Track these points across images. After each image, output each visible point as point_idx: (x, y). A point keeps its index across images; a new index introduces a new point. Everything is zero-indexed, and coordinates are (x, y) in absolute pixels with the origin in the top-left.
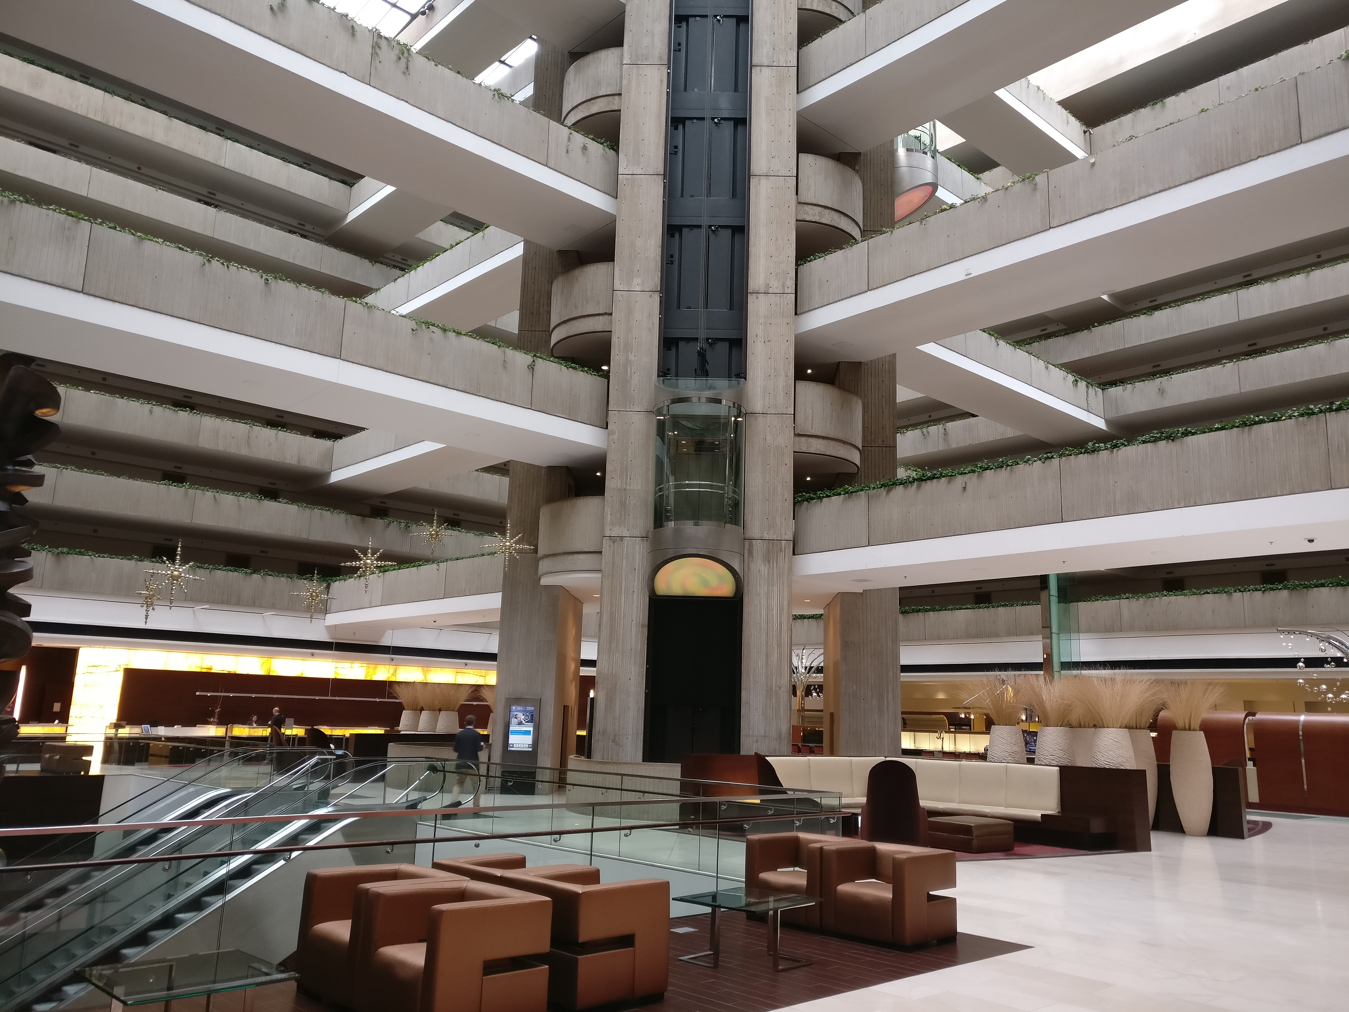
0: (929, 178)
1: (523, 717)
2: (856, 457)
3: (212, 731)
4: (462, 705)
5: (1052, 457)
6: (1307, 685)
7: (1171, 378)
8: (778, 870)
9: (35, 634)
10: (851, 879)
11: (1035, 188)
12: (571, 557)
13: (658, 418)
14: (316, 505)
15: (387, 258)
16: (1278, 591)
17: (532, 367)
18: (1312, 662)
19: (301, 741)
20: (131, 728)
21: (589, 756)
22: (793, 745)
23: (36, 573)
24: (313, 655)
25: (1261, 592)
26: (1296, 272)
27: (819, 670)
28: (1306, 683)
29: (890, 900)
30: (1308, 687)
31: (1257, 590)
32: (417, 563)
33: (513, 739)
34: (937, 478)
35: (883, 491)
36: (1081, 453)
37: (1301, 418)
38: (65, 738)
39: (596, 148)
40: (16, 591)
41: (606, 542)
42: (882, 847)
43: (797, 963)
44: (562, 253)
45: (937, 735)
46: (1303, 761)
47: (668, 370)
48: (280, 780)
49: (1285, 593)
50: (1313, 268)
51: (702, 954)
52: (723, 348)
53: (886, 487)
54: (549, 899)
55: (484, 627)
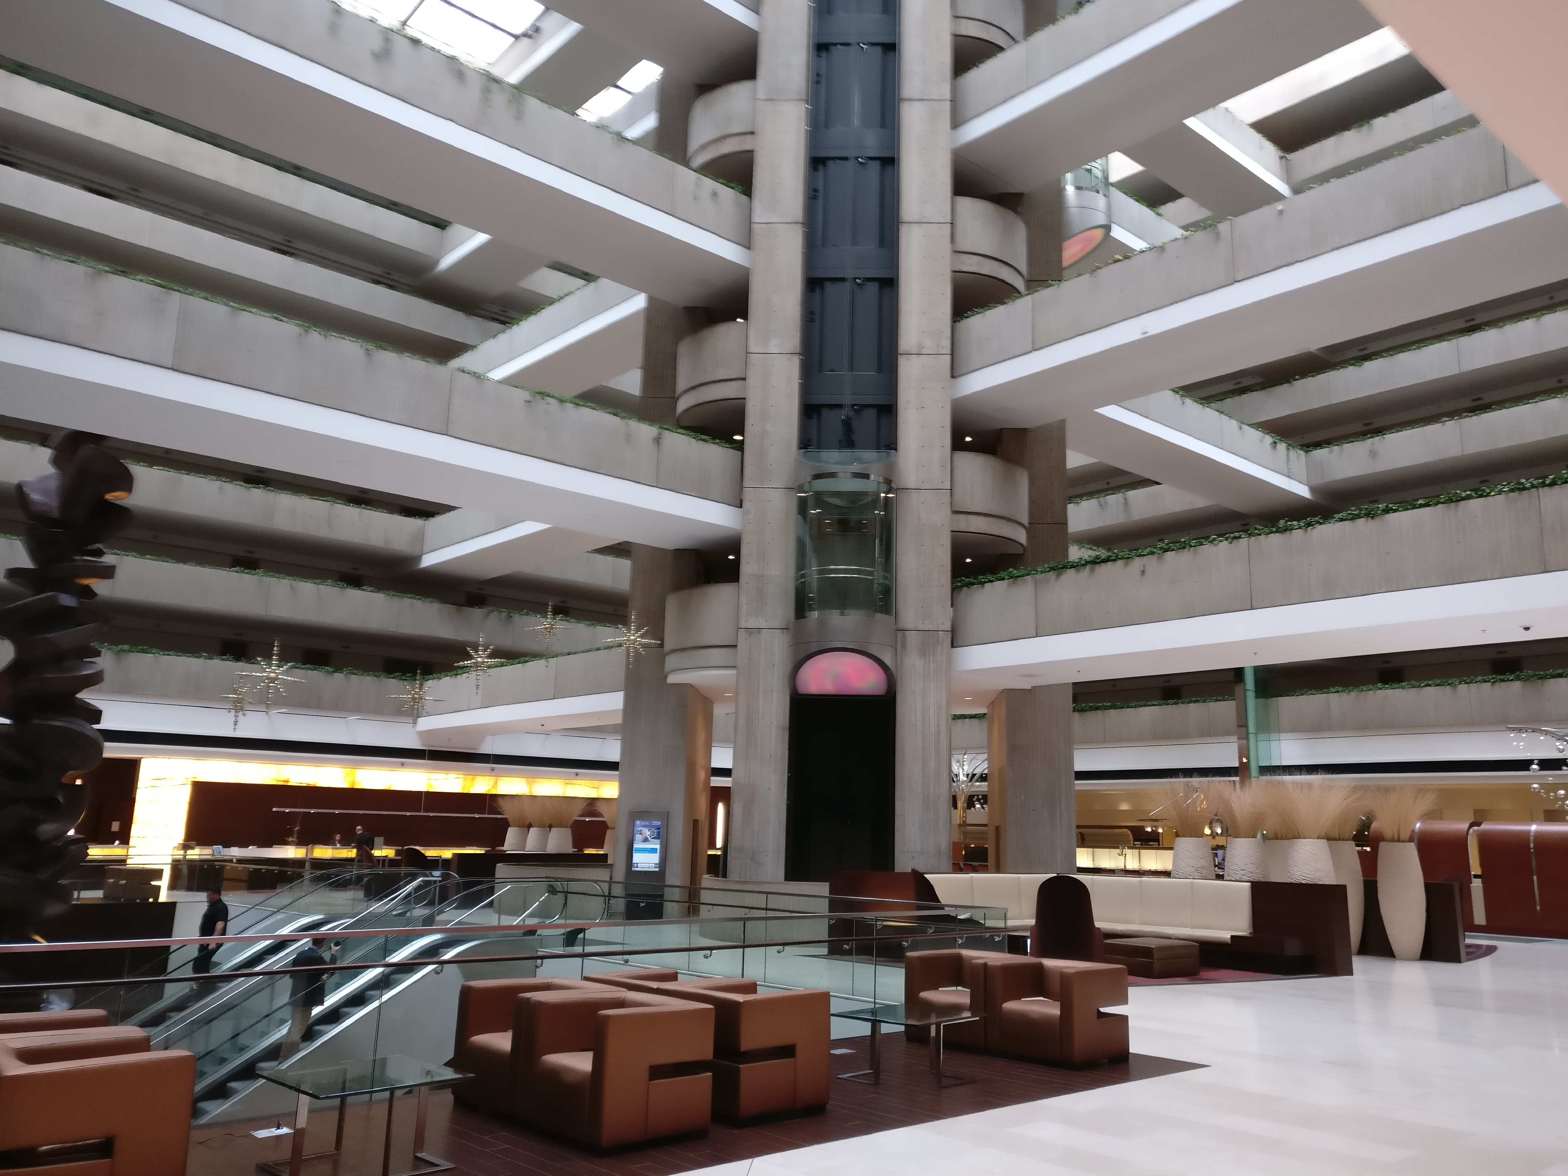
0: (1101, 220)
1: (649, 833)
2: (1021, 536)
3: (291, 852)
4: (576, 821)
5: (1240, 537)
6: (1542, 791)
7: (1384, 438)
8: (940, 989)
9: (107, 744)
10: (1017, 997)
11: (1218, 237)
12: (702, 652)
13: (798, 495)
14: (405, 593)
15: (484, 310)
16: (1509, 682)
17: (658, 440)
18: (1547, 764)
19: (392, 862)
20: (201, 848)
21: (725, 876)
22: (954, 864)
23: (106, 676)
24: (403, 764)
25: (1489, 684)
26: (1524, 316)
27: (983, 778)
28: (1541, 788)
29: (1058, 1017)
30: (1543, 793)
31: (1485, 681)
32: (522, 659)
33: (637, 858)
34: (1112, 560)
35: (1052, 575)
36: (1272, 533)
37: (1511, 494)
38: (125, 861)
39: (728, 194)
40: (86, 696)
41: (742, 635)
42: (1050, 963)
43: (960, 1081)
44: (690, 311)
45: (1118, 851)
46: (1535, 878)
47: (810, 440)
48: (377, 907)
49: (1517, 685)
50: (1543, 312)
51: (862, 1073)
52: (870, 415)
53: (1055, 570)
54: (711, 1007)
55: (597, 731)
